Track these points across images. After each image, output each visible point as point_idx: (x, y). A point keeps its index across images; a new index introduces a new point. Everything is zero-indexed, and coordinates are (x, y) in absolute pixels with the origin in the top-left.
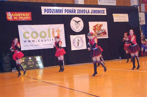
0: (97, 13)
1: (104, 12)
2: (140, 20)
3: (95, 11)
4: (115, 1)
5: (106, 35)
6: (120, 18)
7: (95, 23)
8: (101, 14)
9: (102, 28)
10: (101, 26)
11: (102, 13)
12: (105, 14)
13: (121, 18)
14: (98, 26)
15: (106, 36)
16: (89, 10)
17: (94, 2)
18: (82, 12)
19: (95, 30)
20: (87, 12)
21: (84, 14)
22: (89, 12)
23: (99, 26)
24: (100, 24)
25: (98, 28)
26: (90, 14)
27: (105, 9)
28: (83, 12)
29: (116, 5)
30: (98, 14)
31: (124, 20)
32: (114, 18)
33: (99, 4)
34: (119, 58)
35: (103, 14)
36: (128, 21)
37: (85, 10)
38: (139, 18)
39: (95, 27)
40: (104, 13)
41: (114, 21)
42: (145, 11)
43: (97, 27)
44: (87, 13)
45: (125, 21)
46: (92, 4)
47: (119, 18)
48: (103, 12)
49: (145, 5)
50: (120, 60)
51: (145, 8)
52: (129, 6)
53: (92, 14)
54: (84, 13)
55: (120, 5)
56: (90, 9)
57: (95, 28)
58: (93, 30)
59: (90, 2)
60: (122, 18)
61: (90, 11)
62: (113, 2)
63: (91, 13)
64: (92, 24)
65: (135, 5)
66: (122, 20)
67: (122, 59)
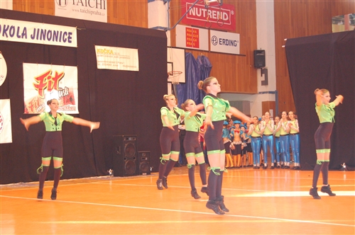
0: (49, 40)
1: (70, 38)
2: (169, 70)
3: (43, 34)
4: (106, 11)
5: (71, 106)
6: (115, 60)
7: (41, 69)
8: (62, 44)
9: (62, 84)
10: (59, 77)
11: (65, 41)
12: (74, 44)
13: (118, 60)
14: (49, 78)
15: (71, 108)
16: (25, 29)
17: (42, 7)
18: (5, 31)
19: (40, 88)
20: (20, 34)
21: (10, 39)
22: (24, 34)
23: (53, 79)
24: (57, 73)
25: (50, 82)
26: (29, 40)
27: (73, 30)
28: (8, 32)
29: (106, 22)
30: (51, 43)
31: (127, 66)
32: (99, 59)
33: (59, 12)
34: (108, 174)
35: (67, 44)
36: (137, 69)
37: (13, 27)
38: (169, 66)
39: (41, 78)
40: (70, 42)
41: (99, 67)
42: (187, 45)
43: (47, 81)
44: (19, 37)
45: (128, 69)
46: (37, 11)
47: (112, 60)
48: (66, 37)
49: (187, 28)
51: (187, 37)
52: (144, 27)
53: (35, 41)
54: (12, 36)
55: (117, 23)
56: (31, 26)
57: (41, 82)
58: (34, 88)
59: (32, 4)
60: (122, 60)
61: (30, 33)
62: (97, 13)
63: (33, 38)
64: (31, 71)
65: (161, 28)
66: (122, 65)
67: (115, 176)
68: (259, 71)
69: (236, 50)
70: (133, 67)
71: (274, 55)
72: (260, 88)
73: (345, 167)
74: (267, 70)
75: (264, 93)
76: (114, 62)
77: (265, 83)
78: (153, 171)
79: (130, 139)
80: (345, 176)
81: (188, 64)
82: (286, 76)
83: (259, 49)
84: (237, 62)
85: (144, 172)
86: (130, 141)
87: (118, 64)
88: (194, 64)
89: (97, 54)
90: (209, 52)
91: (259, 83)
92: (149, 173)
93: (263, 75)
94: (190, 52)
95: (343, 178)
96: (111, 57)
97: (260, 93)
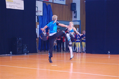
2: (36, 10)
6: (14, 5)
31: (19, 8)
32: (7, 4)
34: (10, 53)
36: (23, 9)
38: (36, 8)
41: (7, 7)
47: (13, 4)
50: (11, 56)
60: (17, 5)
66: (17, 7)
67: (13, 54)
68: (73, 12)
69: (64, 3)
70: (21, 8)
71: (80, 5)
72: (74, 19)
73: (109, 53)
74: (76, 11)
75: (75, 21)
76: (13, 6)
77: (75, 17)
78: (29, 53)
79: (20, 39)
80: (109, 56)
81: (44, 8)
82: (84, 14)
83: (73, 2)
84: (64, 8)
85: (25, 53)
86: (20, 40)
87: (15, 7)
88: (46, 8)
89: (6, 2)
90: (53, 3)
91: (73, 17)
92: (27, 53)
93: (75, 14)
94: (45, 3)
95: (108, 57)
96: (12, 3)
97: (73, 21)
